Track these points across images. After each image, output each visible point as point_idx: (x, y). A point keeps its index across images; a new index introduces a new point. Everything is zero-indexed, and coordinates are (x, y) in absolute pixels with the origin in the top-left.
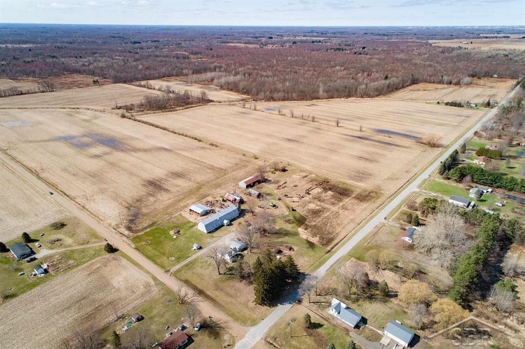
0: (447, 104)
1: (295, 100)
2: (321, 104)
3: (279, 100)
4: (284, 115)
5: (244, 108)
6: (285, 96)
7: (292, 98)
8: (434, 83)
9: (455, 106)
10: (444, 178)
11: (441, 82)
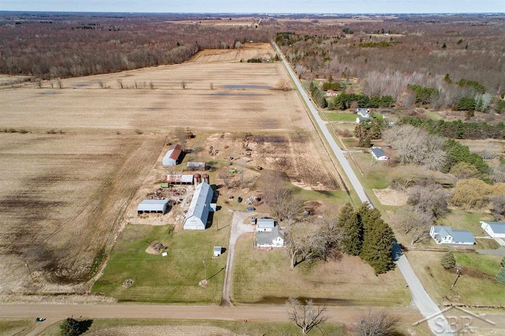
0: (249, 61)
1: (100, 74)
2: (136, 74)
3: (80, 75)
4: (109, 87)
5: (41, 88)
6: (86, 70)
7: (96, 70)
8: (215, 49)
9: (256, 62)
10: (329, 110)
11: (220, 47)
